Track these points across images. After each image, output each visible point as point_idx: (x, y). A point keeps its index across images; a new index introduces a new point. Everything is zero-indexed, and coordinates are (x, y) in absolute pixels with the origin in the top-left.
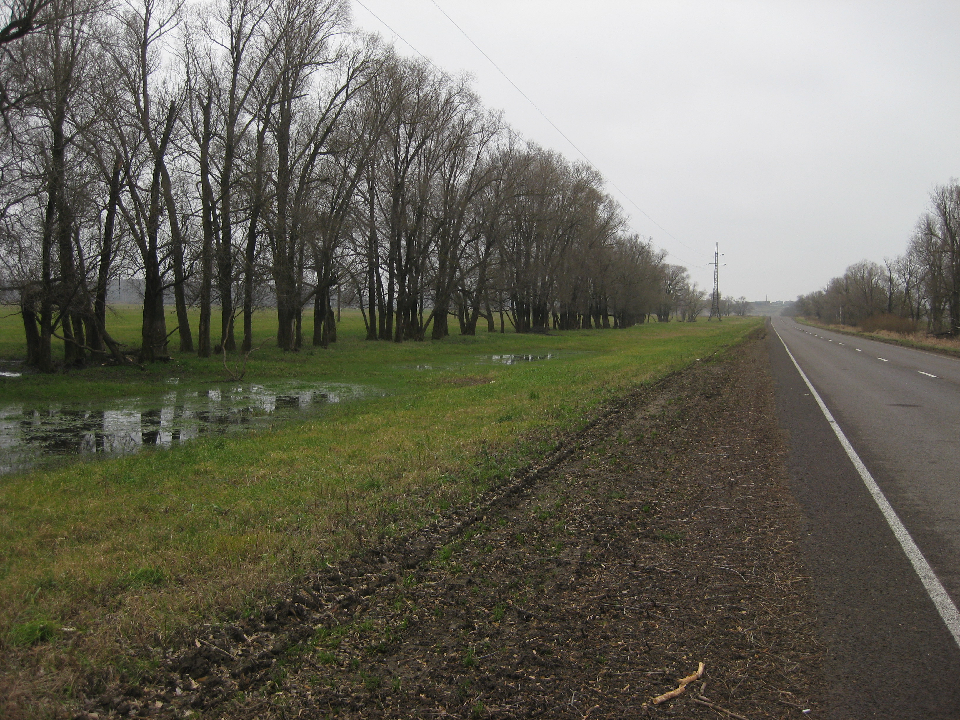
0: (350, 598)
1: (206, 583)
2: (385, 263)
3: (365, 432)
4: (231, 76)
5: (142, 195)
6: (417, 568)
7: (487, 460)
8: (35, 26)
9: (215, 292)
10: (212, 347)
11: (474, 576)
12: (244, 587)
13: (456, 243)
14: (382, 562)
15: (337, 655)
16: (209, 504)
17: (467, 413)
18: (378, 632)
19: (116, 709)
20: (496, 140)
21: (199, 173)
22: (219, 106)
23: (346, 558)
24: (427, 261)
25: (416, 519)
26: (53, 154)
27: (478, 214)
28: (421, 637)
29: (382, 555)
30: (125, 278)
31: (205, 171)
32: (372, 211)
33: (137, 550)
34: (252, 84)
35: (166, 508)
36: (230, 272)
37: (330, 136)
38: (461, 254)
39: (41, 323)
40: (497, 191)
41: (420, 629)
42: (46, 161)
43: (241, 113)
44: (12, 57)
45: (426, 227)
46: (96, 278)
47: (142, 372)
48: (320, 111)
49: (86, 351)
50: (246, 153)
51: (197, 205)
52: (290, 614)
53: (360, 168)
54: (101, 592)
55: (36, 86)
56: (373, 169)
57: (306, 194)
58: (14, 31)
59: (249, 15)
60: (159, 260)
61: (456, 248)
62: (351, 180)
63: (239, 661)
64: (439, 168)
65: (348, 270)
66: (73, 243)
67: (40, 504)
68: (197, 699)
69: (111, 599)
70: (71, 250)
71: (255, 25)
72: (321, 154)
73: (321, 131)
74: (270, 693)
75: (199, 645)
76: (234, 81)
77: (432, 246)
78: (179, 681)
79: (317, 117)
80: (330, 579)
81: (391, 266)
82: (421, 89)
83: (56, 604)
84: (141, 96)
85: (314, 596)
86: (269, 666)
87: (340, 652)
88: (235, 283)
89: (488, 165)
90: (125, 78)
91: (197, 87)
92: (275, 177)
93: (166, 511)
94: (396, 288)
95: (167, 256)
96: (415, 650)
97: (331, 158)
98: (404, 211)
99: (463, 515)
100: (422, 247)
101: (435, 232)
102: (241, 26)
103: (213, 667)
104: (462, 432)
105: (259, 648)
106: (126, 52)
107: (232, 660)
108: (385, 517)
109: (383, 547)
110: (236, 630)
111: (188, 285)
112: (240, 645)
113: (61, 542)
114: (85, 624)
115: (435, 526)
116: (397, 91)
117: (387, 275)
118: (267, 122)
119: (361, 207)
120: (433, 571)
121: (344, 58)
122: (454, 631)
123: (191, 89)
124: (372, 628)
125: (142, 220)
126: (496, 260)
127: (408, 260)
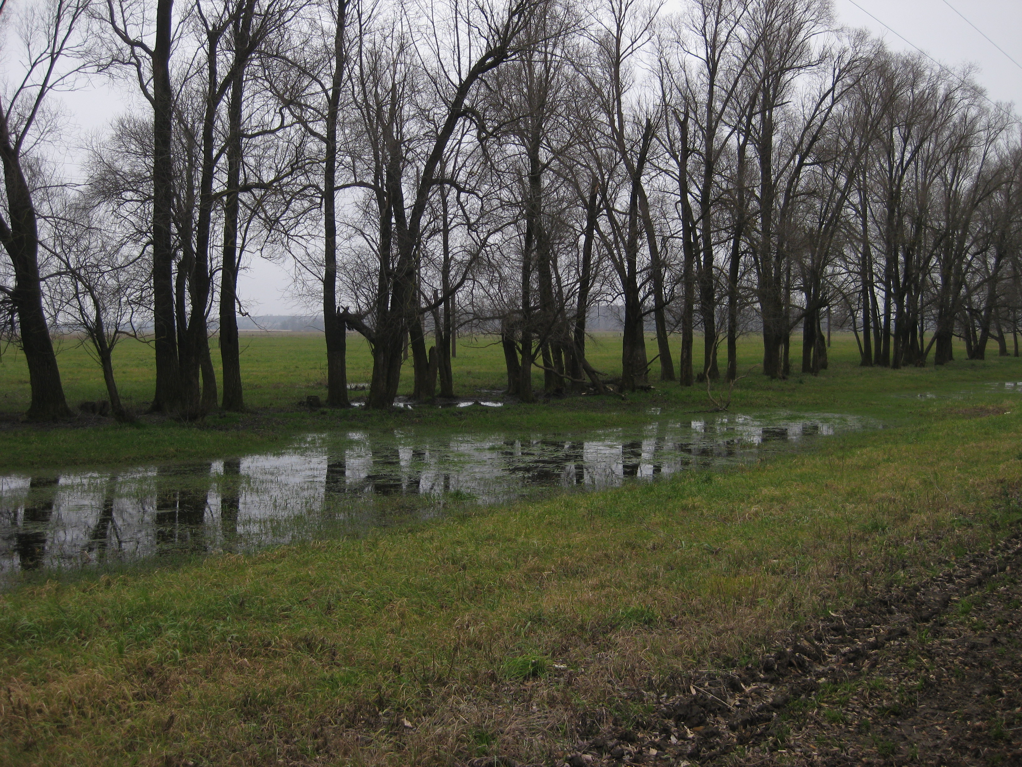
0: (857, 651)
1: (699, 626)
2: (880, 281)
3: (864, 468)
4: (707, 88)
5: (620, 219)
6: (931, 623)
7: (1008, 503)
8: (509, 54)
9: (697, 317)
10: (695, 375)
11: (999, 635)
12: (741, 634)
13: (961, 256)
14: (891, 612)
15: (845, 714)
16: (698, 541)
17: (980, 448)
18: (890, 691)
19: (609, 752)
20: (1005, 136)
21: (678, 192)
22: (697, 122)
23: (851, 606)
24: (928, 277)
25: (927, 567)
26: (530, 181)
27: (986, 222)
28: (940, 700)
29: (891, 605)
30: (604, 304)
31: (684, 190)
32: (864, 224)
33: (625, 587)
34: (730, 95)
35: (654, 545)
36: (713, 295)
37: (816, 144)
38: (967, 269)
39: (521, 352)
40: (1008, 196)
41: (938, 691)
42: (524, 188)
43: (719, 127)
44: (487, 86)
45: (926, 239)
46: (575, 306)
47: (623, 402)
48: (805, 118)
49: (566, 380)
50: (727, 169)
51: (676, 226)
52: (791, 664)
53: (851, 177)
54: (591, 630)
55: (512, 115)
56: (864, 177)
57: (792, 210)
58: (489, 61)
59: (724, 22)
60: (638, 285)
61: (961, 262)
62: (840, 191)
63: (737, 712)
64: (939, 173)
65: (839, 290)
66: (552, 270)
67: (526, 536)
68: (693, 749)
69: (601, 637)
70: (550, 278)
71: (730, 32)
72: (806, 164)
73: (806, 140)
74: (772, 750)
75: (694, 692)
76: (711, 93)
77: (934, 261)
78: (673, 729)
79: (800, 125)
80: (833, 629)
81: (887, 284)
82: (917, 85)
83: (545, 639)
84: (616, 117)
85: (816, 647)
86: (769, 719)
87: (847, 710)
88: (718, 306)
89: (996, 165)
90: (599, 98)
91: (674, 102)
92: (758, 193)
93: (654, 548)
94: (894, 308)
95: (647, 280)
96: (933, 715)
97: (818, 169)
98: (900, 223)
99: (982, 564)
100: (922, 261)
101: (936, 245)
102: (716, 34)
103: (709, 716)
104: (975, 469)
105: (757, 699)
106: (599, 71)
107: (729, 710)
108: (892, 563)
109: (891, 596)
110: (733, 679)
111: (670, 311)
112: (737, 695)
113: (548, 575)
114: (576, 662)
115: (950, 575)
116: (888, 90)
117: (883, 294)
118: (747, 134)
119: (851, 221)
120: (950, 626)
121: (828, 60)
122: (979, 696)
123: (666, 105)
124: (883, 687)
125: (621, 245)
126: (1008, 274)
127: (906, 277)
